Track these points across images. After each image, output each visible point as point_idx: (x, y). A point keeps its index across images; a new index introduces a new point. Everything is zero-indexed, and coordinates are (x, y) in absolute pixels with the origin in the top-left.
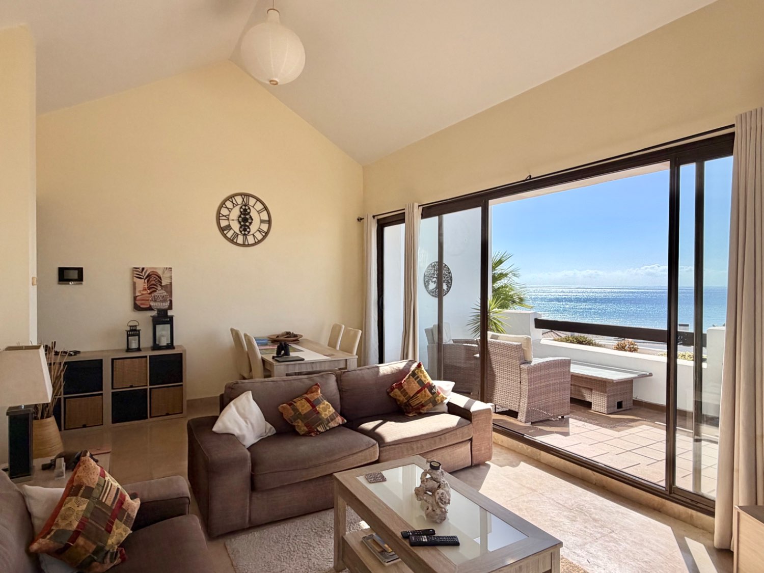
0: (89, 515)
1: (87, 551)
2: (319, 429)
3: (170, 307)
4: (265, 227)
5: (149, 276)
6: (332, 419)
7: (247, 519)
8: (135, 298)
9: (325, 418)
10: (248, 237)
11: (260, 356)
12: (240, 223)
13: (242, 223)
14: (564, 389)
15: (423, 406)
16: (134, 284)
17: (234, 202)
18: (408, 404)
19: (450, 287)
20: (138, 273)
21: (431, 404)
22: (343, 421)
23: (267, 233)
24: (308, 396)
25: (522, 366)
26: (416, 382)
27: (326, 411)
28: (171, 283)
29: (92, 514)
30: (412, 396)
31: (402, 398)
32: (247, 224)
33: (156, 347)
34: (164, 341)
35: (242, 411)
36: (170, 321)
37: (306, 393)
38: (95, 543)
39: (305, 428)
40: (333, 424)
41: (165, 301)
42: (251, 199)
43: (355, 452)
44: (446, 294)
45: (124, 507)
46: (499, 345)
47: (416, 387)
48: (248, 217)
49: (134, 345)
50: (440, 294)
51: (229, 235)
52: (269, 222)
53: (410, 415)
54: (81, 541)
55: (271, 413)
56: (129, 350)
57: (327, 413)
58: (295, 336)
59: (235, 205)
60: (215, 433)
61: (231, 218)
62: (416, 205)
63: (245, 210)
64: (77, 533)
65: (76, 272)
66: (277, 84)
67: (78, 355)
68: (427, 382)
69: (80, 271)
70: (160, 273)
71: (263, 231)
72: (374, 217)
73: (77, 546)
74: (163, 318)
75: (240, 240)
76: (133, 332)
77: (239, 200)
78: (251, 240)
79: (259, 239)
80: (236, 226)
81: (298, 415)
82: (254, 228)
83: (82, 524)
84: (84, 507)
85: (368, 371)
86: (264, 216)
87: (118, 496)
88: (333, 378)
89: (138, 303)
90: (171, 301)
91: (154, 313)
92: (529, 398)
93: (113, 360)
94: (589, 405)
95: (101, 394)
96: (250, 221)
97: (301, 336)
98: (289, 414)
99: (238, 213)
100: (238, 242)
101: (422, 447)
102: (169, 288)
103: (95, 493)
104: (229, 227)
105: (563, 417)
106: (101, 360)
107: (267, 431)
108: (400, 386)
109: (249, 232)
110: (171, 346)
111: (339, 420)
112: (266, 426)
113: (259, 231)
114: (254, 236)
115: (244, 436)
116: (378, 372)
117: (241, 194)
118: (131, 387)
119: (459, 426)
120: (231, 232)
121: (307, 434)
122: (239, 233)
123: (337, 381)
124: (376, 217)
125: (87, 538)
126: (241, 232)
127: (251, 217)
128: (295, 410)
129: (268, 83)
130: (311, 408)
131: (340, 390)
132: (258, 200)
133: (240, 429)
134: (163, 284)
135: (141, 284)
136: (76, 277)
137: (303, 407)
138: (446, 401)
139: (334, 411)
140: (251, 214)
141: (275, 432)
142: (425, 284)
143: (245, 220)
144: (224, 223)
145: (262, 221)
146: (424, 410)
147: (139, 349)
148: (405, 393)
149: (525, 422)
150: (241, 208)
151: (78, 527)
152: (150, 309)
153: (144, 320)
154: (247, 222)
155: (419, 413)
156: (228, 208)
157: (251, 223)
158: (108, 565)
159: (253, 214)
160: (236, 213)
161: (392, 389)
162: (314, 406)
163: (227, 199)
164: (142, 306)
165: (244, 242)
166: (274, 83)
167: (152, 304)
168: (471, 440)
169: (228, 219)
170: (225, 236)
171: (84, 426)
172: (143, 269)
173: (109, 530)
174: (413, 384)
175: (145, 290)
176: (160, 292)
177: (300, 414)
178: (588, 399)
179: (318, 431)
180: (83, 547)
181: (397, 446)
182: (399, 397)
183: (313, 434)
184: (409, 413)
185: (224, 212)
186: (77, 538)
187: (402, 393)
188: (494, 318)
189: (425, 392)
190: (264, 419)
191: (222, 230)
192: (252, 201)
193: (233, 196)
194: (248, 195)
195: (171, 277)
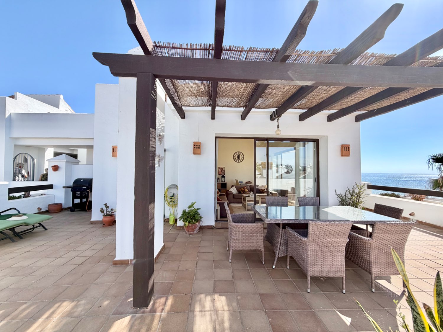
3: (225, 175)
4: (243, 158)
5: (221, 169)
7: (233, 202)
11: (239, 184)
16: (219, 170)
18: (262, 192)
20: (219, 168)
23: (243, 160)
33: (222, 182)
34: (224, 181)
35: (234, 189)
36: (224, 177)
51: (236, 160)
52: (244, 157)
55: (238, 190)
59: (237, 154)
60: (229, 191)
70: (223, 168)
74: (223, 176)
75: (238, 161)
76: (218, 179)
77: (237, 153)
78: (240, 161)
80: (237, 158)
81: (242, 190)
82: (240, 159)
86: (243, 156)
88: (249, 186)
89: (219, 174)
90: (225, 173)
91: (222, 176)
98: (240, 190)
102: (224, 171)
104: (235, 159)
110: (225, 182)
112: (237, 192)
113: (241, 159)
115: (234, 193)
128: (241, 190)
131: (250, 188)
132: (241, 153)
133: (233, 191)
135: (220, 170)
137: (243, 189)
143: (239, 157)
144: (234, 158)
145: (242, 157)
147: (219, 182)
152: (221, 175)
153: (220, 177)
159: (240, 156)
160: (237, 156)
170: (235, 160)
176: (223, 172)
185: (234, 156)
191: (234, 159)
192: (240, 153)
193: (236, 152)
194: (239, 152)
195: (225, 169)
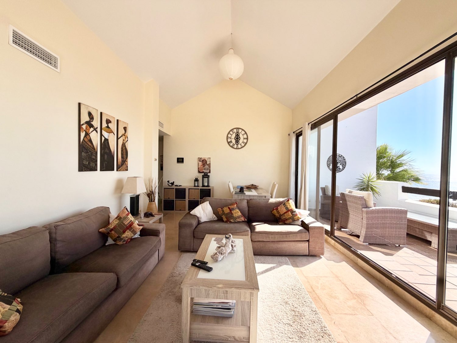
0: (117, 225)
1: (115, 236)
2: (231, 220)
3: (210, 172)
4: (245, 141)
5: (203, 161)
6: (239, 217)
7: (192, 248)
8: (199, 168)
9: (235, 216)
10: (238, 145)
12: (235, 140)
13: (236, 140)
14: (400, 228)
15: (287, 220)
16: (198, 163)
17: (233, 131)
18: (280, 218)
19: (345, 167)
20: (200, 159)
21: (291, 220)
22: (244, 219)
23: (246, 143)
24: (229, 206)
25: (363, 209)
26: (284, 208)
27: (236, 214)
28: (210, 163)
29: (119, 225)
30: (282, 214)
31: (277, 215)
32: (238, 140)
33: (203, 186)
34: (206, 184)
35: (203, 208)
36: (208, 177)
37: (230, 205)
38: (118, 235)
39: (226, 219)
40: (238, 220)
41: (208, 170)
42: (240, 130)
43: (237, 232)
44: (341, 171)
45: (132, 227)
46: (351, 196)
47: (284, 210)
48: (238, 137)
49: (196, 185)
50: (334, 170)
52: (247, 139)
53: (280, 223)
54: (113, 232)
56: (195, 186)
57: (236, 215)
58: (255, 186)
59: (233, 133)
60: (190, 214)
61: (232, 138)
62: (307, 123)
63: (237, 134)
64: (112, 230)
65: (182, 159)
66: (232, 79)
67: (180, 187)
68: (290, 208)
69: (183, 159)
70: (206, 159)
71: (245, 143)
72: (294, 133)
73: (112, 234)
74: (206, 176)
75: (235, 146)
76: (196, 180)
77: (235, 130)
78: (239, 146)
79: (243, 146)
80: (234, 141)
82: (241, 141)
83: (114, 228)
84: (117, 222)
85: (263, 200)
86: (245, 136)
87: (130, 223)
88: (246, 201)
89: (199, 170)
90: (210, 170)
91: (203, 174)
92: (367, 228)
93: (189, 189)
94: (429, 243)
95: (185, 200)
96: (239, 139)
97: (258, 186)
98: (221, 212)
99: (235, 136)
100: (234, 147)
101: (275, 238)
102: (209, 165)
103: (122, 220)
104: (231, 142)
105: (399, 246)
106: (185, 189)
107: (213, 218)
108: (277, 209)
109: (239, 143)
110: (208, 186)
111: (243, 219)
112: (213, 216)
113: (243, 142)
114: (241, 145)
115: (201, 218)
116: (268, 201)
117: (236, 128)
118: (194, 199)
119: (300, 232)
120: (232, 144)
121: (226, 222)
122: (235, 144)
123: (248, 202)
124: (295, 132)
125: (115, 232)
126: (236, 143)
127: (239, 137)
128: (223, 211)
129: (229, 79)
130: (229, 211)
131: (249, 207)
132: (243, 130)
133: (200, 214)
134: (207, 164)
135: (201, 163)
136: (182, 161)
137: (226, 210)
138: (301, 220)
139: (241, 214)
140: (240, 136)
141: (217, 219)
142: (328, 165)
143: (237, 138)
144: (229, 140)
145: (244, 139)
146: (287, 222)
147: (198, 186)
148: (278, 212)
149: (363, 242)
150: (236, 134)
151: (113, 228)
152: (203, 172)
153: (200, 176)
154: (238, 139)
155: (284, 222)
156: (231, 134)
157: (239, 140)
158: (121, 243)
159: (241, 136)
160: (234, 135)
161: (273, 210)
162: (231, 210)
163: (231, 131)
164: (201, 171)
165: (237, 147)
166: (231, 79)
167: (204, 171)
168: (308, 241)
169: (231, 139)
170: (230, 145)
171: (180, 210)
172: (201, 158)
173: (124, 232)
174: (283, 209)
175: (201, 165)
176: (207, 167)
177: (225, 213)
178: (429, 239)
179: (230, 221)
180: (114, 234)
181: (261, 234)
182: (276, 214)
183: (228, 222)
184: (280, 222)
185: (229, 136)
186: (112, 231)
187: (277, 212)
188: (371, 185)
189: (289, 213)
190: (213, 213)
191: (229, 143)
192: (240, 131)
193: (233, 129)
194: (239, 128)
195: (210, 161)
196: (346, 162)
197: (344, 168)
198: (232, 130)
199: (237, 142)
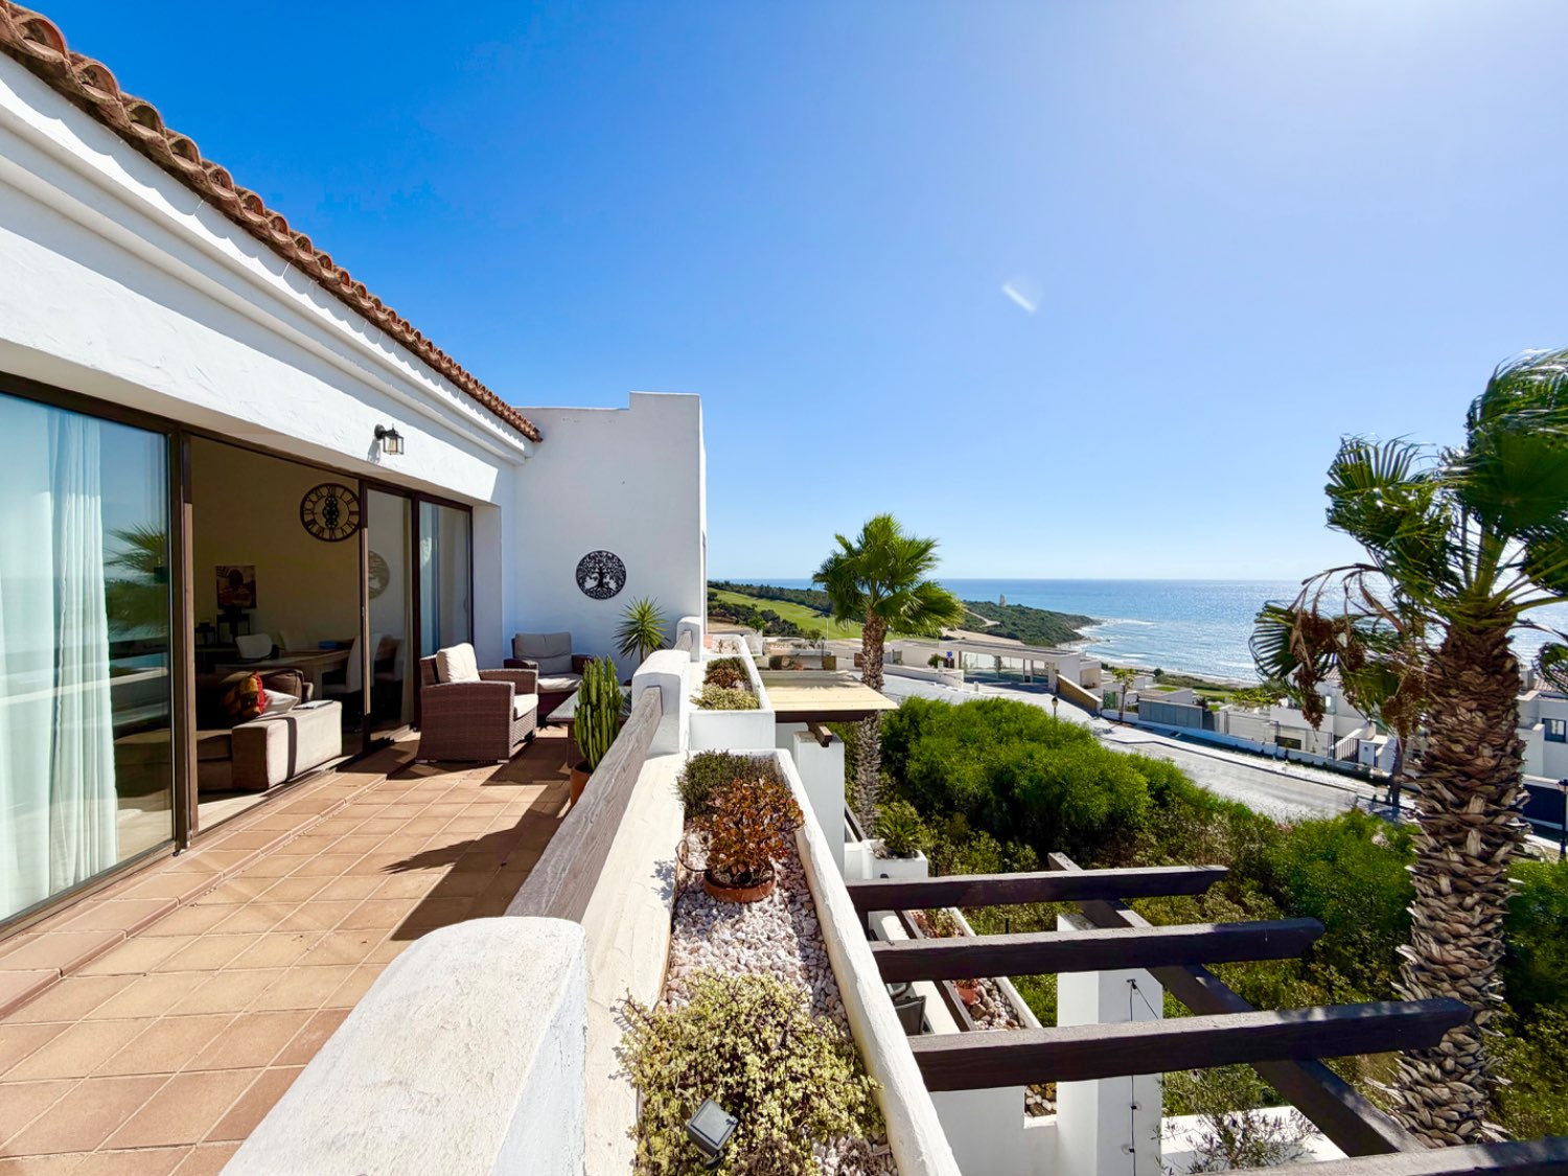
4: (355, 519)
8: (219, 596)
10: (336, 531)
12: (325, 516)
13: (329, 517)
16: (218, 583)
17: (319, 494)
19: (622, 586)
20: (221, 571)
23: (356, 526)
32: (334, 517)
41: (247, 599)
42: (338, 489)
44: (614, 595)
48: (335, 509)
51: (315, 529)
52: (359, 513)
59: (319, 498)
61: (315, 512)
63: (331, 502)
70: (243, 571)
71: (354, 524)
75: (327, 535)
77: (325, 491)
78: (339, 534)
79: (349, 533)
80: (322, 521)
82: (342, 521)
86: (353, 507)
89: (222, 601)
96: (326, 512)
99: (324, 505)
100: (324, 537)
102: (252, 586)
104: (314, 522)
109: (336, 526)
113: (348, 523)
114: (342, 530)
117: (325, 485)
120: (317, 527)
122: (325, 527)
127: (338, 509)
132: (346, 490)
134: (246, 582)
135: (224, 582)
140: (338, 506)
142: (578, 581)
143: (332, 513)
144: (308, 518)
145: (351, 513)
150: (327, 500)
154: (334, 514)
156: (313, 501)
157: (337, 516)
159: (342, 506)
160: (322, 505)
163: (311, 492)
164: (226, 604)
165: (331, 537)
167: (234, 602)
170: (309, 531)
172: (226, 568)
175: (228, 588)
176: (242, 591)
185: (308, 505)
191: (306, 525)
192: (339, 492)
193: (317, 488)
194: (332, 486)
195: (253, 576)
196: (625, 572)
197: (620, 587)
198: (315, 490)
199: (332, 523)
